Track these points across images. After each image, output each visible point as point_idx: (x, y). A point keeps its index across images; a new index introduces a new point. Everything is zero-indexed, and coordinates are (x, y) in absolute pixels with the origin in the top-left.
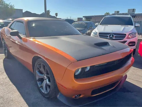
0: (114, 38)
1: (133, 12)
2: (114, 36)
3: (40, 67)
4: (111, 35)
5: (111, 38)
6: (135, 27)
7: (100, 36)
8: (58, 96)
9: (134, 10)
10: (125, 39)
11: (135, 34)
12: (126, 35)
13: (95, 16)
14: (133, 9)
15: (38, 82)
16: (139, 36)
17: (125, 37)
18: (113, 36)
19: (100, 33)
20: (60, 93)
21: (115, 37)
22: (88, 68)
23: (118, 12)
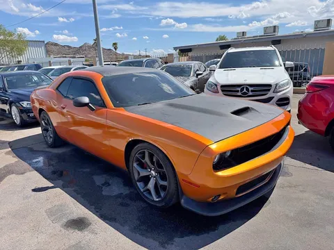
0: (250, 93)
1: (274, 31)
2: (250, 89)
3: (144, 158)
5: (245, 93)
6: (286, 68)
7: (222, 91)
8: (182, 201)
10: (270, 94)
12: (271, 86)
14: (275, 27)
15: (138, 183)
17: (269, 90)
18: (247, 90)
19: (222, 86)
20: (184, 197)
21: (252, 91)
23: (243, 35)
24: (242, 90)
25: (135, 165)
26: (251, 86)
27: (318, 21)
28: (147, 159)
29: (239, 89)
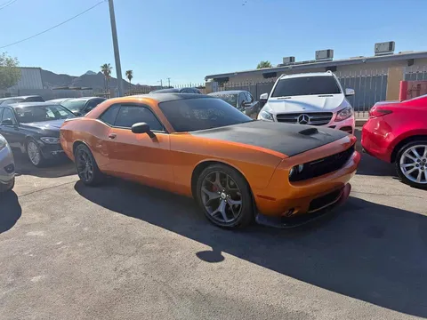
0: (310, 123)
1: (328, 56)
2: (309, 118)
3: (214, 180)
4: (302, 117)
5: (304, 122)
6: (346, 96)
8: (257, 218)
9: (329, 53)
10: (332, 123)
11: (349, 110)
12: (332, 114)
13: (238, 73)
14: (328, 51)
15: (207, 208)
16: (357, 114)
17: (330, 118)
19: (278, 116)
20: (259, 214)
21: (311, 120)
22: (301, 167)
23: (291, 61)
24: (301, 118)
25: (203, 189)
26: (310, 114)
27: (380, 44)
28: (217, 182)
29: (298, 118)
